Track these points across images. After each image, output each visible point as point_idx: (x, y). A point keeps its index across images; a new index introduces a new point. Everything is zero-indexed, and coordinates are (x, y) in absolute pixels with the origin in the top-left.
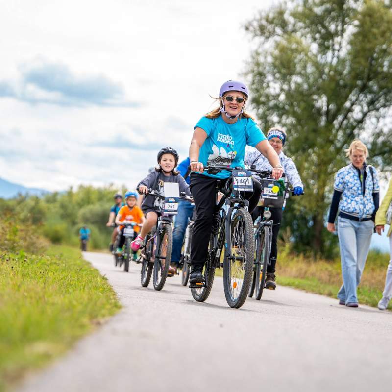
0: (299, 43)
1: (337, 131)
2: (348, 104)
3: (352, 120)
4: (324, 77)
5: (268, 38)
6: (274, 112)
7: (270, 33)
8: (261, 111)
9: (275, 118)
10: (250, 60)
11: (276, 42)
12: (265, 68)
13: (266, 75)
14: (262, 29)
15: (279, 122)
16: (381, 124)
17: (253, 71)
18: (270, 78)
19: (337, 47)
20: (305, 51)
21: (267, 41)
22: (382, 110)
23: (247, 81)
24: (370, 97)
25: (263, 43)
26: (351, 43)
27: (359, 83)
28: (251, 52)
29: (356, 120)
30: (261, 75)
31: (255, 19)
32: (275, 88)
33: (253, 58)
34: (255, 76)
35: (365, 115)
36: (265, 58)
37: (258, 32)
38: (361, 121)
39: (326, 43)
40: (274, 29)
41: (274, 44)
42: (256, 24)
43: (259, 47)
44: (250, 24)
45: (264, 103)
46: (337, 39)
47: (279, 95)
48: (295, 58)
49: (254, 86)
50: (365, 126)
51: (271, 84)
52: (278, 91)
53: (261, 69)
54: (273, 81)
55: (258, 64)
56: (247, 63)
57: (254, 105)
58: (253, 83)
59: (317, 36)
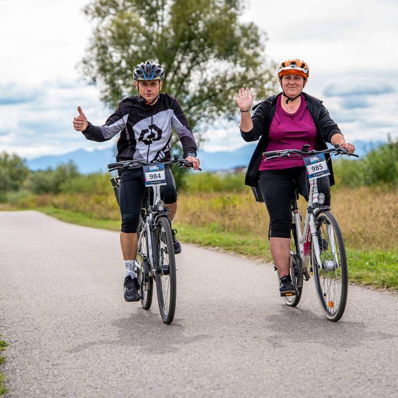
0: (129, 18)
1: (171, 85)
2: (176, 63)
3: (180, 75)
4: (154, 43)
5: (104, 17)
6: (119, 77)
7: (105, 13)
8: (108, 77)
9: (120, 82)
10: (93, 36)
11: (111, 20)
12: (106, 41)
13: (109, 47)
14: (98, 11)
15: (124, 84)
16: (204, 76)
17: (97, 45)
18: (111, 49)
19: (160, 18)
20: (136, 24)
21: (103, 20)
22: (202, 64)
23: (93, 54)
24: (191, 55)
25: (101, 22)
26: (170, 13)
27: (182, 44)
28: (93, 30)
29: (183, 75)
30: (104, 48)
31: (91, 4)
32: (117, 57)
33: (95, 35)
34: (99, 49)
35: (190, 69)
36: (105, 33)
37: (96, 14)
38: (187, 76)
39: (151, 16)
40: (108, 10)
41: (110, 22)
42: (93, 8)
43: (98, 26)
44: (88, 7)
45: (109, 71)
46: (160, 13)
47: (120, 62)
48: (129, 30)
49: (100, 58)
50: (191, 78)
51: (114, 54)
52: (119, 58)
53: (103, 42)
54: (114, 51)
55: (100, 39)
56: (91, 39)
57: (102, 72)
58: (99, 55)
59: (143, 11)
